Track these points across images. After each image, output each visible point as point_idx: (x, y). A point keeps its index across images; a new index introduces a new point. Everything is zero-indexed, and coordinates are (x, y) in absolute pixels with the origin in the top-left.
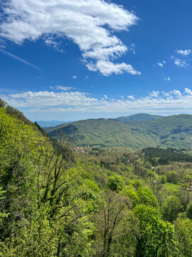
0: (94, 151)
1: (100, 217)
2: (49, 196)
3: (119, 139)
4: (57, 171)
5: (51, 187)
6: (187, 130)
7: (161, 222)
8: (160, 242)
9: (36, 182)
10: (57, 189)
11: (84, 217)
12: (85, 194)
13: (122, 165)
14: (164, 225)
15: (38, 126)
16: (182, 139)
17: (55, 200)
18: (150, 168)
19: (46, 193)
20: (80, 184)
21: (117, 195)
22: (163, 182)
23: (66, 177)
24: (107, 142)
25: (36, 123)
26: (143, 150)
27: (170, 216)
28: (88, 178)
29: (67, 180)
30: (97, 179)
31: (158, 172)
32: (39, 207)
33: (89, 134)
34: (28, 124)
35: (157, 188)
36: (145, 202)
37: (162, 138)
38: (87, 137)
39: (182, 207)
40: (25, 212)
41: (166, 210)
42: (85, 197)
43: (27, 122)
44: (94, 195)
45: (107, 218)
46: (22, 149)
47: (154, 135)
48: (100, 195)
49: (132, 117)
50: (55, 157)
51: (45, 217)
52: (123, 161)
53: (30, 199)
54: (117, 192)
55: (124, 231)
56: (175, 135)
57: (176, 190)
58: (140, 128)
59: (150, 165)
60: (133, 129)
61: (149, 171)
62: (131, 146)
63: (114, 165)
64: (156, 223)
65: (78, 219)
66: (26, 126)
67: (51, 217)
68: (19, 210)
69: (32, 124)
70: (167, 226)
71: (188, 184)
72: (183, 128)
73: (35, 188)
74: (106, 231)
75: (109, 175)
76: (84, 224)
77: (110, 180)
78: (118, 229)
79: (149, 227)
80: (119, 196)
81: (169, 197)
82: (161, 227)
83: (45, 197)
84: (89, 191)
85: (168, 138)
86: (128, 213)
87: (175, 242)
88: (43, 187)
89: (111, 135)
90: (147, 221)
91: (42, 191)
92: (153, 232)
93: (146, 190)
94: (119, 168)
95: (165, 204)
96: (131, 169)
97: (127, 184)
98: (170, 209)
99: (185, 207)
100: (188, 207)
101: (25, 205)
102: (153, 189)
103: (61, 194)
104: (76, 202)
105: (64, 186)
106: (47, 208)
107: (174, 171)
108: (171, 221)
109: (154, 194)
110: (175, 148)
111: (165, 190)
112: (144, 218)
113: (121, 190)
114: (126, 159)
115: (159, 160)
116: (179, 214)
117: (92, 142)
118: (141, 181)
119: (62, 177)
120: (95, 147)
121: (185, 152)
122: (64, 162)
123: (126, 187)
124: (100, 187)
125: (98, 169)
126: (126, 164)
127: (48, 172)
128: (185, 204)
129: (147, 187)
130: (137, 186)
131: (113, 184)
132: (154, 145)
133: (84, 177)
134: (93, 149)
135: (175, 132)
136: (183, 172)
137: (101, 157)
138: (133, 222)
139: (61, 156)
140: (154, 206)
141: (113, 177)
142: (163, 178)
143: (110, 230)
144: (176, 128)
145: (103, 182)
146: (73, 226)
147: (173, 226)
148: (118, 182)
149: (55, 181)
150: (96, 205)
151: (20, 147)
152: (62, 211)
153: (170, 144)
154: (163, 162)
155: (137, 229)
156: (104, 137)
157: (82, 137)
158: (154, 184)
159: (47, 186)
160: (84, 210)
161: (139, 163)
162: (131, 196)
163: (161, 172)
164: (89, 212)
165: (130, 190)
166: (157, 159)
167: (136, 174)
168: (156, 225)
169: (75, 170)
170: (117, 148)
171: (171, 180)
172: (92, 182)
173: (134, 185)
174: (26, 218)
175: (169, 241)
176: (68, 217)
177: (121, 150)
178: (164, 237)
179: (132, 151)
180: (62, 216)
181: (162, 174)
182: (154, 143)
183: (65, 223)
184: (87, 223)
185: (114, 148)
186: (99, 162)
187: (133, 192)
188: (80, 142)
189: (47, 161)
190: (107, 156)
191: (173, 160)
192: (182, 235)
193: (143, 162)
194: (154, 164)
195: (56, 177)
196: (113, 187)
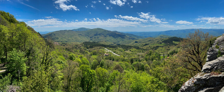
0: (63, 44)
1: (66, 71)
2: (44, 62)
3: (73, 39)
4: (47, 52)
5: (45, 58)
6: (99, 34)
7: (90, 70)
8: (90, 78)
9: (39, 56)
10: (47, 59)
11: (59, 71)
12: (59, 61)
13: (75, 50)
14: (92, 71)
15: (39, 34)
16: (98, 38)
17: (47, 63)
18: (86, 50)
19: (43, 60)
20: (57, 57)
21: (73, 62)
22: (91, 55)
23: (51, 54)
24: (68, 40)
25: (38, 33)
26: (83, 43)
27: (94, 68)
28: (60, 55)
29: (51, 56)
30: (64, 55)
31: (89, 51)
32: (40, 66)
33: (60, 37)
34: (36, 33)
35: (89, 57)
36: (84, 64)
37: (91, 38)
38: (59, 38)
39: (98, 63)
40: (35, 67)
41: (93, 65)
42: (59, 63)
43: (35, 32)
44: (63, 62)
45: (69, 71)
46: (34, 43)
47: (87, 37)
48: (65, 62)
49: (79, 29)
50: (46, 46)
51: (43, 70)
52: (75, 48)
53: (37, 62)
54: (73, 61)
55: (76, 76)
56: (95, 37)
57: (96, 58)
58: (82, 34)
59: (86, 49)
60: (79, 34)
61: (86, 51)
62: (78, 41)
63: (71, 49)
64: (89, 71)
65: (57, 72)
66: (35, 34)
67: (46, 70)
68: (33, 66)
69: (37, 33)
70: (93, 71)
71: (100, 55)
72: (98, 33)
73: (39, 58)
74: (68, 77)
75: (69, 54)
76: (59, 74)
77: (70, 56)
78: (74, 75)
79: (86, 73)
80: (74, 62)
81: (94, 61)
82: (90, 72)
83: (43, 62)
84: (61, 60)
85: (93, 38)
86: (77, 69)
87: (96, 77)
88: (42, 58)
89: (70, 37)
90: (85, 71)
91: (42, 60)
92: (88, 75)
93: (85, 59)
94: (73, 51)
95: (92, 63)
96: (79, 51)
97: (77, 57)
98: (94, 65)
99: (99, 63)
100: (101, 63)
101: (35, 65)
102: (87, 58)
103: (49, 61)
104: (55, 65)
105: (50, 58)
106: (44, 66)
107: (95, 50)
108: (94, 69)
109: (88, 60)
110: (96, 41)
111: (92, 58)
112: (83, 70)
113: (74, 60)
114: (76, 47)
115: (90, 47)
116: (97, 66)
117: (61, 40)
118: (83, 55)
119: (49, 54)
120: (63, 42)
121: (99, 43)
122: (50, 48)
123: (77, 58)
124: (65, 59)
125: (64, 51)
126: (77, 49)
127: (44, 52)
128: (99, 62)
129: (85, 58)
130: (81, 57)
131: (71, 57)
132: (88, 41)
133: (59, 54)
134: (62, 43)
135: (95, 35)
136: (99, 50)
137: (66, 47)
138: (80, 72)
139: (49, 46)
140: (88, 64)
141: (71, 55)
142: (91, 53)
143: (70, 76)
144: (96, 34)
145: (67, 57)
146: (54, 74)
147: (95, 71)
148: (73, 56)
149: (47, 56)
150: (64, 66)
151: (33, 42)
152: (50, 68)
153: (94, 40)
154: (91, 47)
155: (81, 74)
156: (67, 38)
157: (58, 38)
158: (88, 56)
159: (44, 58)
160: (59, 68)
161: (82, 48)
162: (79, 62)
163: (90, 51)
164: (61, 69)
165: (78, 60)
166: (89, 46)
167: (81, 53)
168: (89, 72)
169: (55, 52)
170: (73, 42)
171: (94, 54)
172: (62, 57)
173: (80, 57)
174: (36, 69)
175: (94, 77)
176: (52, 71)
177: (74, 43)
178: (92, 76)
179: (79, 43)
180: (50, 70)
181: (91, 52)
182: (87, 40)
183: (51, 73)
184: (60, 73)
185: (71, 42)
186: (65, 48)
187: (80, 60)
188: (57, 40)
189: (43, 48)
190: (69, 46)
191: (95, 46)
192: (98, 73)
193: (83, 48)
194: (88, 48)
195: (47, 54)
196: (71, 58)
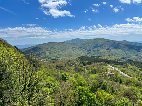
0: (52, 61)
1: (57, 96)
2: (27, 87)
3: (66, 53)
4: (31, 73)
5: (28, 82)
6: (100, 46)
7: (89, 94)
8: (89, 104)
9: (18, 80)
10: (31, 83)
11: (48, 97)
12: (48, 84)
13: (68, 67)
14: (91, 95)
15: (17, 48)
16: (98, 51)
17: (31, 90)
18: (82, 67)
19: (25, 86)
20: (45, 79)
21: (66, 83)
22: (90, 74)
23: (36, 76)
24: (59, 55)
25: (15, 47)
26: (79, 58)
27: (93, 90)
28: (49, 75)
29: (37, 78)
30: (54, 75)
31: (87, 69)
32: (21, 94)
33: (49, 51)
34: (10, 47)
35: (87, 77)
36: (81, 85)
37: (88, 51)
38: (47, 53)
39: (99, 85)
40: (13, 98)
41: (92, 87)
42: (48, 86)
43: (9, 46)
44: (53, 84)
45: (61, 95)
46: (8, 62)
47: (84, 50)
48: (56, 84)
49: (72, 41)
50: (29, 65)
51: (26, 100)
52: (69, 64)
53: (15, 91)
54: (66, 81)
55: (71, 101)
56: (94, 49)
57: (96, 77)
58: (76, 46)
59: (83, 65)
60: (73, 47)
61: (82, 69)
62: (72, 56)
63: (64, 67)
64: (87, 94)
65: (46, 98)
66: (9, 48)
67: (29, 99)
68: (9, 97)
69: (13, 47)
70: (92, 95)
71: (102, 73)
72: (98, 45)
73: (18, 84)
74: (61, 102)
75: (61, 73)
76: (49, 100)
77: (62, 75)
78: (68, 100)
79: (83, 97)
80: (68, 83)
81: (93, 81)
82: (89, 96)
83: (24, 89)
84: (50, 82)
85: (91, 51)
86: (72, 91)
87: (96, 103)
88: (23, 83)
89: (61, 51)
90: (82, 94)
91: (22, 85)
92: (86, 99)
93: (81, 79)
94: (66, 68)
95: (91, 85)
96: (73, 68)
97: (71, 77)
98: (94, 87)
99: (101, 85)
100: (102, 84)
101: (12, 94)
102: (85, 77)
103: (34, 86)
104: (43, 89)
105: (36, 81)
106: (26, 94)
107: (95, 68)
108: (94, 93)
109: (85, 80)
110: (95, 55)
111: (91, 78)
112: (80, 93)
113: (68, 80)
114: (70, 63)
115: (87, 63)
116: (98, 89)
117: (50, 56)
118: (78, 74)
119: (34, 76)
120: (53, 58)
121: (100, 57)
122: (34, 68)
123: (71, 78)
124: (56, 79)
125: (55, 70)
126: (70, 66)
127: (25, 74)
128: (100, 84)
129: (81, 77)
130: (76, 77)
131: (64, 77)
132: (84, 55)
134: (52, 60)
135: (94, 47)
136: (99, 68)
137: (56, 64)
138: (75, 96)
139: (32, 65)
140: (86, 86)
141: (63, 74)
142: (89, 71)
143: (63, 102)
144: (95, 45)
145: (58, 77)
146: (43, 102)
147: (95, 95)
148: (66, 76)
149: (30, 79)
150: (55, 90)
151: (6, 61)
152: (36, 95)
153: (93, 54)
154: (89, 63)
155: (77, 99)
156: (57, 52)
157: (45, 53)
158: (85, 75)
159: (26, 82)
160: (48, 93)
161: (77, 65)
162: (74, 83)
163: (88, 68)
164: (51, 93)
165: (73, 80)
166: (86, 62)
167: (76, 71)
168: (87, 96)
169: (41, 72)
170: (65, 58)
171: (94, 72)
172: (52, 77)
173: (75, 77)
174: (14, 101)
175: (94, 102)
176: (39, 98)
177: (67, 59)
178: (91, 101)
179: (73, 59)
180: (36, 98)
181: (89, 69)
182: (84, 54)
183: (38, 101)
184: (50, 100)
185: (63, 58)
186: (55, 66)
187: (75, 80)
188: (44, 56)
189: (24, 68)
190: (60, 63)
191: (94, 62)
192: (100, 99)
193: (79, 64)
194: (84, 65)
195: (31, 76)
196: (64, 78)
